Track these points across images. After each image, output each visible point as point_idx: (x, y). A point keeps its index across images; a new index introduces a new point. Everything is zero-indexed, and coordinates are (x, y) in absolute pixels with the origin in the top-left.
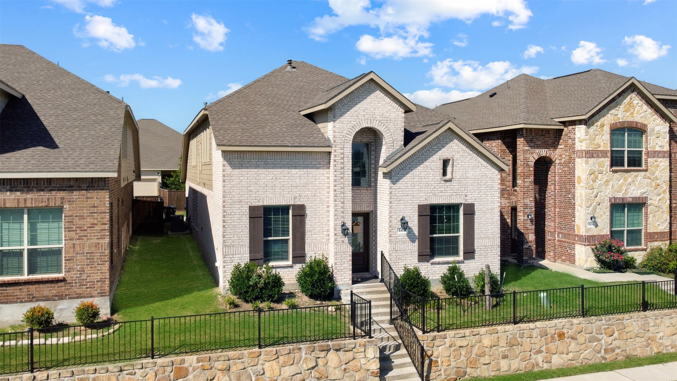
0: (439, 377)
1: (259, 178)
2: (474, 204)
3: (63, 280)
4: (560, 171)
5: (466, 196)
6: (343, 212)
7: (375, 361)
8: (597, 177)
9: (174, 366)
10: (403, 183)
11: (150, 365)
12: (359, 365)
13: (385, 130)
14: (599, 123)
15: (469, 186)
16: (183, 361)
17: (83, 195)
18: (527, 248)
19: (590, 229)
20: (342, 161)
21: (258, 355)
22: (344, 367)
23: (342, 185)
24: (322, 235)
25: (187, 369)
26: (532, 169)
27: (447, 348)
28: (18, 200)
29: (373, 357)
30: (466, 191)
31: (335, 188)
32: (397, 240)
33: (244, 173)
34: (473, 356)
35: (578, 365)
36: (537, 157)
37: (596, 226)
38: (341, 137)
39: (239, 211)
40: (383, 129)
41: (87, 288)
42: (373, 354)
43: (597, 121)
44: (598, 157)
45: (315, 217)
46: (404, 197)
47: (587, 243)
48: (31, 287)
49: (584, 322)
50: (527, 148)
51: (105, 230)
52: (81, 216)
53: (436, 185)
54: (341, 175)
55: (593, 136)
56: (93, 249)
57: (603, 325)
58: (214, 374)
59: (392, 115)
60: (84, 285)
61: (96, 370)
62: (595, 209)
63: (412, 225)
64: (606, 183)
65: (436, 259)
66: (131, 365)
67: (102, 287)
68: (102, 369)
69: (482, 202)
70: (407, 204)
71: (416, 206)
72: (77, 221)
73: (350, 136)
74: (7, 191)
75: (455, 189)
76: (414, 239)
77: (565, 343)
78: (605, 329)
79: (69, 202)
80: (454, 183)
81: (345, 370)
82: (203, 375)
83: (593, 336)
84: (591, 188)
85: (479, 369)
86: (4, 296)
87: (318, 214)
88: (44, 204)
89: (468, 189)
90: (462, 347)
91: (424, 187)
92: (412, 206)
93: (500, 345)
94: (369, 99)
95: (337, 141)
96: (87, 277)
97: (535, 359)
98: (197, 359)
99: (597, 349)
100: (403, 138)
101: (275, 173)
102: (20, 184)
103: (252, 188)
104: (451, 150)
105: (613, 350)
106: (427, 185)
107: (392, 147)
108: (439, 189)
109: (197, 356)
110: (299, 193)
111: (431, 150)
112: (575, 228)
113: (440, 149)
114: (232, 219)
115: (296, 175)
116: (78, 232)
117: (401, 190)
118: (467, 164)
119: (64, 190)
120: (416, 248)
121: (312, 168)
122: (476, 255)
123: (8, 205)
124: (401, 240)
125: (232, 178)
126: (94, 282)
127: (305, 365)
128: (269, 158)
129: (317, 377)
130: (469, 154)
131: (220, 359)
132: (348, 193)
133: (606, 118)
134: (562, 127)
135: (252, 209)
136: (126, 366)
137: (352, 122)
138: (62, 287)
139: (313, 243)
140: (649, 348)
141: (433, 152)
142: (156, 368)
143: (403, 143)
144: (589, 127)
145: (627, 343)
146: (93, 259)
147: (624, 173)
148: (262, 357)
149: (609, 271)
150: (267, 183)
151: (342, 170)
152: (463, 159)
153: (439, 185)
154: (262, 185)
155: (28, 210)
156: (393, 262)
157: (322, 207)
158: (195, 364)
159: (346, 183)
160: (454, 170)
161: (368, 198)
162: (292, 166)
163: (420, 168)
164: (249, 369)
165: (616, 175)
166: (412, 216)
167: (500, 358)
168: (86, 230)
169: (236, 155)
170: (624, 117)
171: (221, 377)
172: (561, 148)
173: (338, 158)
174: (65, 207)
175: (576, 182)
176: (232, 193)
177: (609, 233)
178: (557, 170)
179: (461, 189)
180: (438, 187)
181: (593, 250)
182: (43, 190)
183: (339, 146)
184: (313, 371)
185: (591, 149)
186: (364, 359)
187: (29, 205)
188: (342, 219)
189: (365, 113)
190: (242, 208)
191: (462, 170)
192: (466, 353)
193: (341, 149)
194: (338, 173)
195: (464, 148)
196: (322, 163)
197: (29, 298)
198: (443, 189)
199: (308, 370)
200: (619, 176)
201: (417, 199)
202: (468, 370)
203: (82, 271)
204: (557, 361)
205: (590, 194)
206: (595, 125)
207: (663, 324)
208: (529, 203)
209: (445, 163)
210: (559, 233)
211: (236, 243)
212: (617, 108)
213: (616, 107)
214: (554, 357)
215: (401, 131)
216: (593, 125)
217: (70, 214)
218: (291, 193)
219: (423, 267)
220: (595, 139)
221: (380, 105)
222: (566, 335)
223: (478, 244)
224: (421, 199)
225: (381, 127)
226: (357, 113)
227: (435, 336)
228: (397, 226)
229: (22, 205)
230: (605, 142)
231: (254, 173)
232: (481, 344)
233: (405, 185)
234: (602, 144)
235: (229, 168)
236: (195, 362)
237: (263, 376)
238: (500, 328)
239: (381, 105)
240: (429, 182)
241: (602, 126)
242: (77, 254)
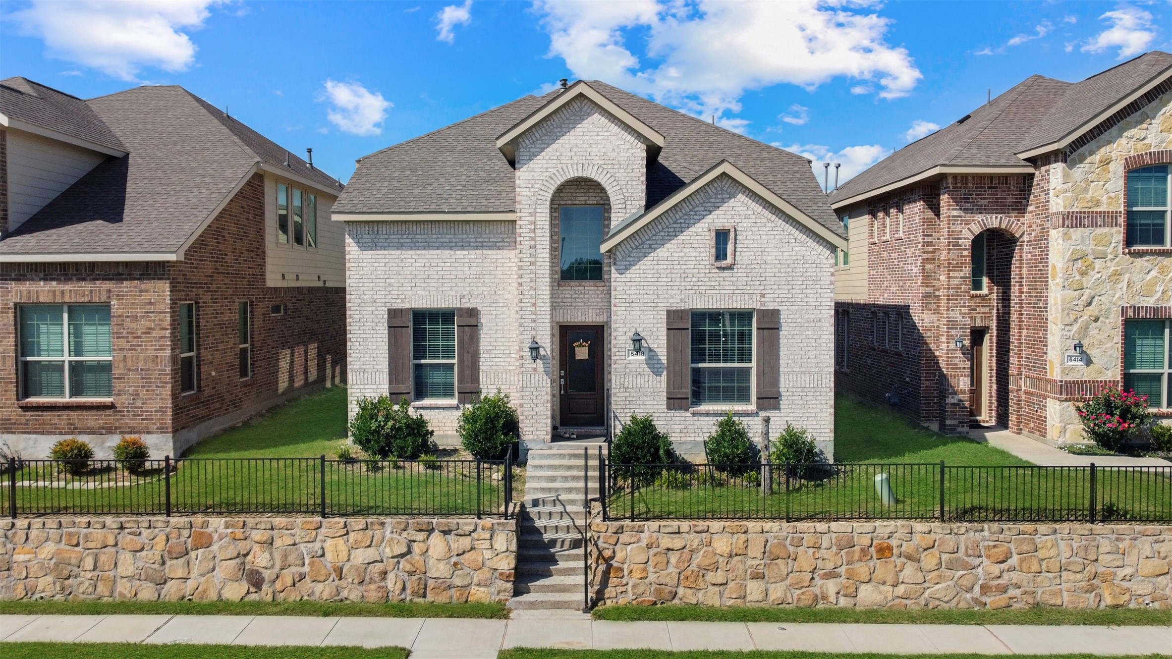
0: (623, 595)
1: (403, 264)
2: (778, 311)
3: (112, 406)
4: (1029, 256)
5: (763, 296)
6: (535, 321)
7: (507, 557)
8: (1090, 266)
9: (193, 529)
10: (638, 271)
11: (160, 525)
12: (480, 559)
13: (610, 181)
14: (1097, 158)
15: (768, 279)
16: (206, 524)
17: (135, 287)
18: (954, 404)
19: (1072, 369)
20: (533, 235)
21: (317, 526)
22: (454, 560)
23: (533, 276)
24: (509, 360)
25: (210, 536)
26: (966, 253)
27: (643, 548)
28: (54, 292)
29: (504, 549)
30: (762, 287)
31: (520, 280)
32: (628, 370)
33: (380, 256)
34: (694, 567)
35: (915, 608)
36: (977, 230)
37: (1089, 362)
38: (531, 194)
39: (373, 316)
40: (605, 179)
41: (142, 420)
42: (505, 544)
43: (1092, 153)
44: (1094, 224)
45: (495, 328)
46: (639, 297)
47: (1064, 396)
48: (72, 413)
49: (939, 531)
50: (955, 213)
51: (165, 337)
52: (133, 317)
53: (702, 275)
54: (530, 259)
55: (1083, 184)
56: (150, 365)
57: (984, 540)
58: (248, 547)
59: (622, 154)
60: (138, 415)
61: (89, 523)
62: (1086, 328)
63: (656, 345)
64: (1114, 278)
65: (704, 407)
66: (134, 521)
67: (162, 419)
68: (97, 522)
69: (797, 308)
70: (645, 309)
71: (662, 313)
72: (128, 323)
73: (545, 194)
74: (40, 280)
75: (739, 283)
76: (660, 370)
77: (892, 566)
78: (989, 548)
79: (118, 296)
80: (738, 272)
81: (455, 564)
82: (232, 547)
83: (957, 559)
84: (1075, 287)
85: (702, 591)
86: (40, 424)
87: (502, 324)
88: (86, 299)
89: (765, 283)
90: (673, 550)
91: (678, 279)
92: (655, 313)
93: (750, 555)
94: (579, 129)
95: (524, 202)
96: (143, 403)
97: (821, 588)
98: (226, 522)
99: (965, 583)
100: (644, 195)
101: (429, 256)
102: (56, 271)
103: (393, 281)
104: (733, 213)
105: (1004, 590)
106: (683, 275)
107: (624, 210)
108: (708, 283)
109: (224, 520)
110: (468, 288)
111: (692, 213)
112: (1047, 367)
113: (710, 212)
114: (362, 328)
115: (463, 260)
116: (130, 339)
117: (633, 284)
118: (763, 237)
119: (111, 279)
120: (664, 385)
121: (490, 248)
122: (784, 403)
123: (42, 300)
124: (634, 370)
125: (361, 264)
126: (151, 411)
127: (388, 550)
128: (418, 232)
129: (407, 570)
130: (769, 220)
131: (258, 526)
132: (544, 288)
133: (1115, 145)
134: (1031, 170)
135: (393, 314)
136: (129, 522)
137: (549, 170)
138: (110, 415)
139: (492, 372)
140: (1093, 594)
141: (696, 217)
142: (168, 529)
143: (643, 203)
144: (1072, 166)
145: (1039, 579)
146: (150, 378)
147: (1159, 258)
148: (323, 531)
149: (1106, 451)
150: (416, 272)
151: (533, 251)
152: (756, 229)
153: (708, 275)
154: (409, 276)
155: (69, 307)
156: (619, 407)
157: (508, 312)
158: (222, 530)
159: (539, 272)
160: (738, 250)
161: (599, 300)
162: (456, 246)
163: (671, 246)
164: (302, 546)
165: (1140, 262)
166: (655, 329)
167: (748, 577)
168: (139, 337)
169: (367, 228)
170: (1162, 142)
171: (259, 553)
172: (1031, 212)
173: (524, 231)
174: (112, 303)
175: (1049, 276)
176: (362, 288)
177: (1119, 378)
178: (1024, 255)
179: (752, 283)
180: (707, 279)
181: (1078, 409)
182: (84, 279)
183: (526, 210)
184: (402, 561)
185: (1076, 210)
186: (489, 552)
187: (67, 299)
188: (533, 333)
189: (573, 154)
190: (376, 312)
191: (754, 250)
192: (678, 562)
193: (531, 216)
194: (525, 255)
195: (759, 208)
196: (508, 240)
197: (69, 428)
198: (717, 283)
199: (392, 557)
200: (1146, 264)
201: (665, 300)
202: (681, 591)
203: (136, 395)
204: (868, 596)
205: (1074, 299)
206: (1088, 160)
207: (1136, 551)
208: (960, 318)
209: (722, 237)
210: (1026, 377)
211: (368, 367)
212: (1145, 126)
213: (1142, 122)
214: (863, 587)
215: (640, 182)
216: (1081, 162)
217: (119, 314)
218: (456, 288)
219: (677, 419)
220: (1086, 190)
221: (599, 138)
222: (895, 551)
223: (785, 383)
224: (672, 300)
225: (602, 177)
226: (558, 154)
227: (622, 527)
228: (627, 346)
229: (58, 300)
230: (1113, 195)
231: (395, 256)
232: (710, 549)
233: (642, 275)
234: (1104, 199)
235: (357, 248)
236: (222, 527)
237: (322, 559)
238: (751, 525)
239: (602, 138)
240: (687, 271)
241: (1107, 162)
242: (129, 370)
